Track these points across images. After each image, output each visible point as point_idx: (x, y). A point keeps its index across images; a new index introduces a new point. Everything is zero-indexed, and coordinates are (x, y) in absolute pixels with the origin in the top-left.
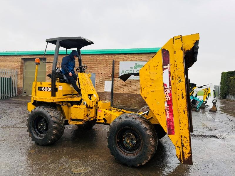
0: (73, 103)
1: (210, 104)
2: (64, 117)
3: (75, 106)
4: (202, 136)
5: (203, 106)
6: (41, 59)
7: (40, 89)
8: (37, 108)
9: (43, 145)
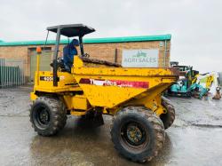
0: (75, 93)
1: (213, 91)
2: (67, 108)
3: (77, 96)
4: (208, 126)
5: (206, 94)
6: (42, 49)
7: (42, 78)
8: (39, 98)
9: (46, 136)
